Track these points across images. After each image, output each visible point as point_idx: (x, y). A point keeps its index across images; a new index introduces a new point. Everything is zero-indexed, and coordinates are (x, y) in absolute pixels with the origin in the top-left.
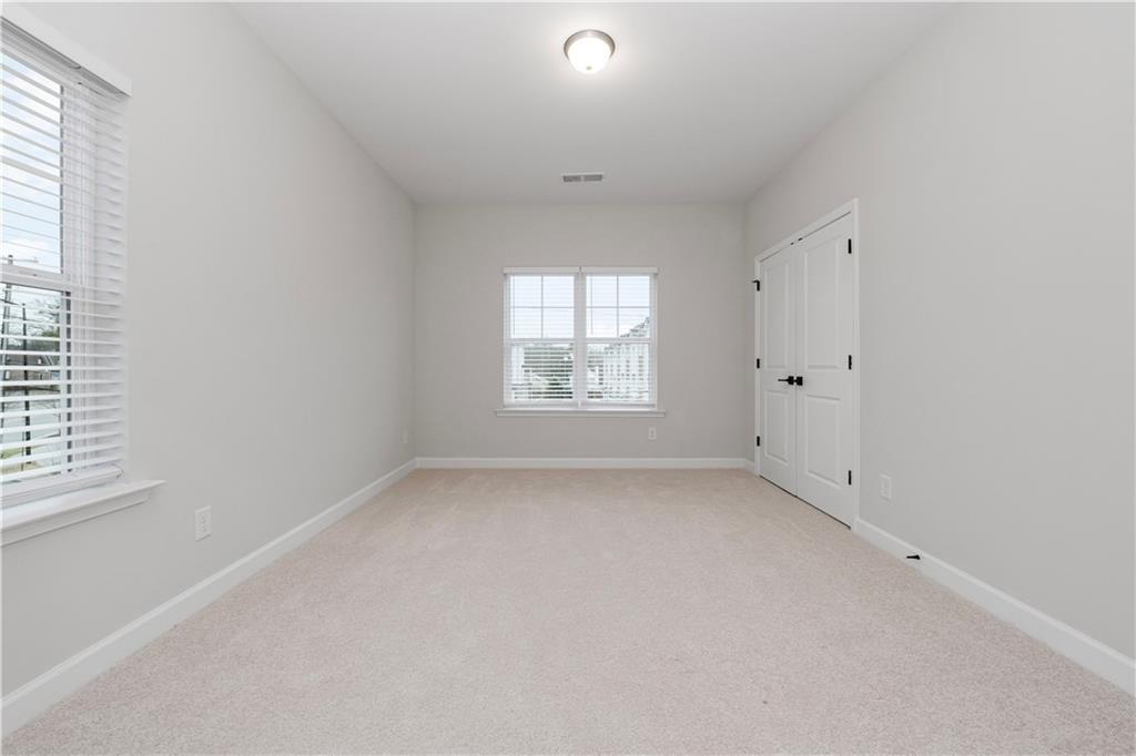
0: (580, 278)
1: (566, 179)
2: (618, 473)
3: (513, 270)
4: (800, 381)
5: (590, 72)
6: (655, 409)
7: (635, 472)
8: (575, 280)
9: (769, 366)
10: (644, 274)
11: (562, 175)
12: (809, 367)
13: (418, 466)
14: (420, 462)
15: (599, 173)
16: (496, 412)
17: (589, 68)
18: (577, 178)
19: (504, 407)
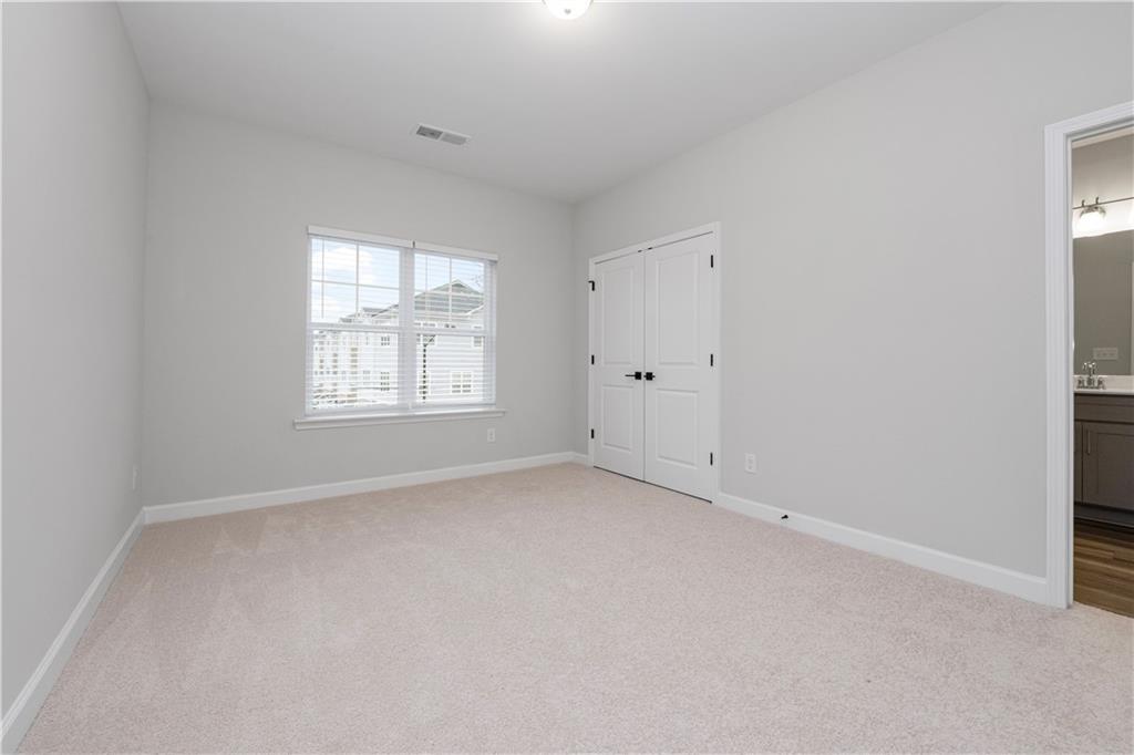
0: (408, 252)
1: (422, 131)
2: (466, 484)
3: (321, 230)
4: (649, 376)
5: (570, 17)
6: (493, 409)
7: (485, 479)
8: (401, 255)
9: (606, 363)
10: (481, 260)
11: (421, 124)
12: (661, 364)
13: (148, 521)
14: (152, 514)
15: (464, 136)
16: (294, 424)
17: (568, 12)
18: (434, 134)
19: (306, 416)
